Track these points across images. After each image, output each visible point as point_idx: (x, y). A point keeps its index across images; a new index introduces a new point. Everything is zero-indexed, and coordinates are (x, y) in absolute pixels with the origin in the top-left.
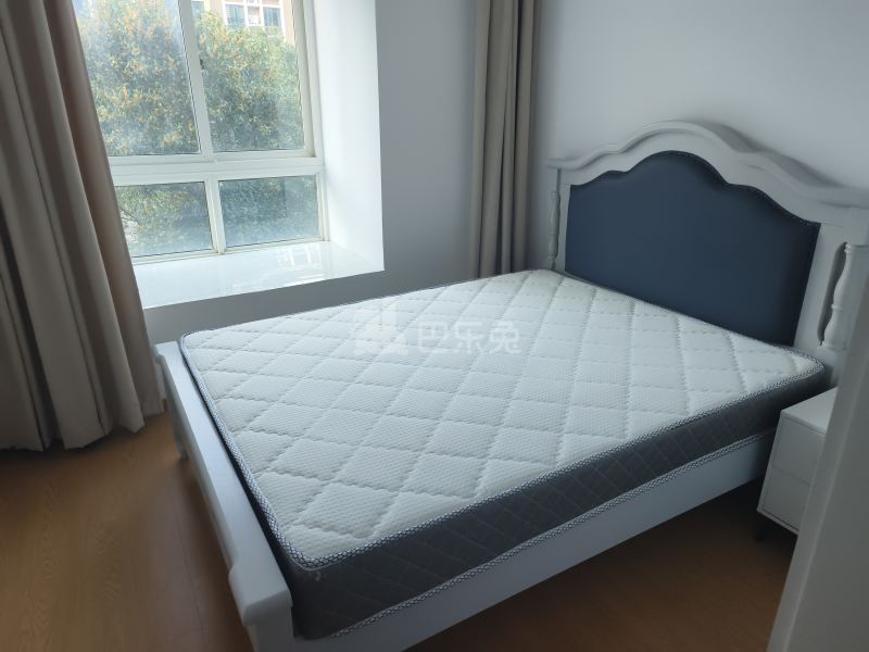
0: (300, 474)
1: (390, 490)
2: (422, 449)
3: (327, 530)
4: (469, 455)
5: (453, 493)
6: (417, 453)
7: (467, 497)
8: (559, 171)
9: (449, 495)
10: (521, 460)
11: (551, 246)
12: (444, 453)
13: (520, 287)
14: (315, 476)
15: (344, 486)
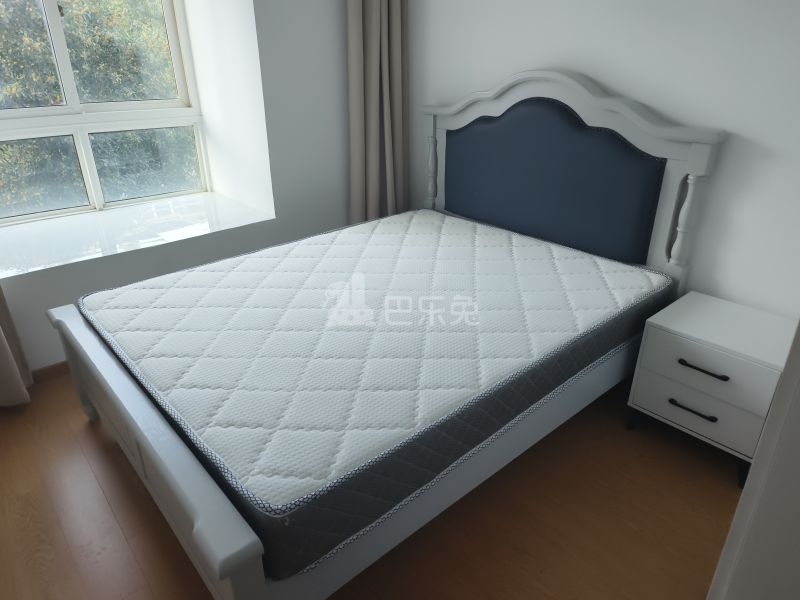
0: (244, 425)
1: (338, 430)
2: (356, 388)
3: (286, 476)
4: (400, 388)
5: (396, 426)
6: (353, 391)
7: (409, 428)
8: (435, 117)
9: (392, 428)
10: (449, 387)
11: (430, 188)
12: (377, 389)
13: (408, 227)
14: (261, 426)
15: (290, 432)
